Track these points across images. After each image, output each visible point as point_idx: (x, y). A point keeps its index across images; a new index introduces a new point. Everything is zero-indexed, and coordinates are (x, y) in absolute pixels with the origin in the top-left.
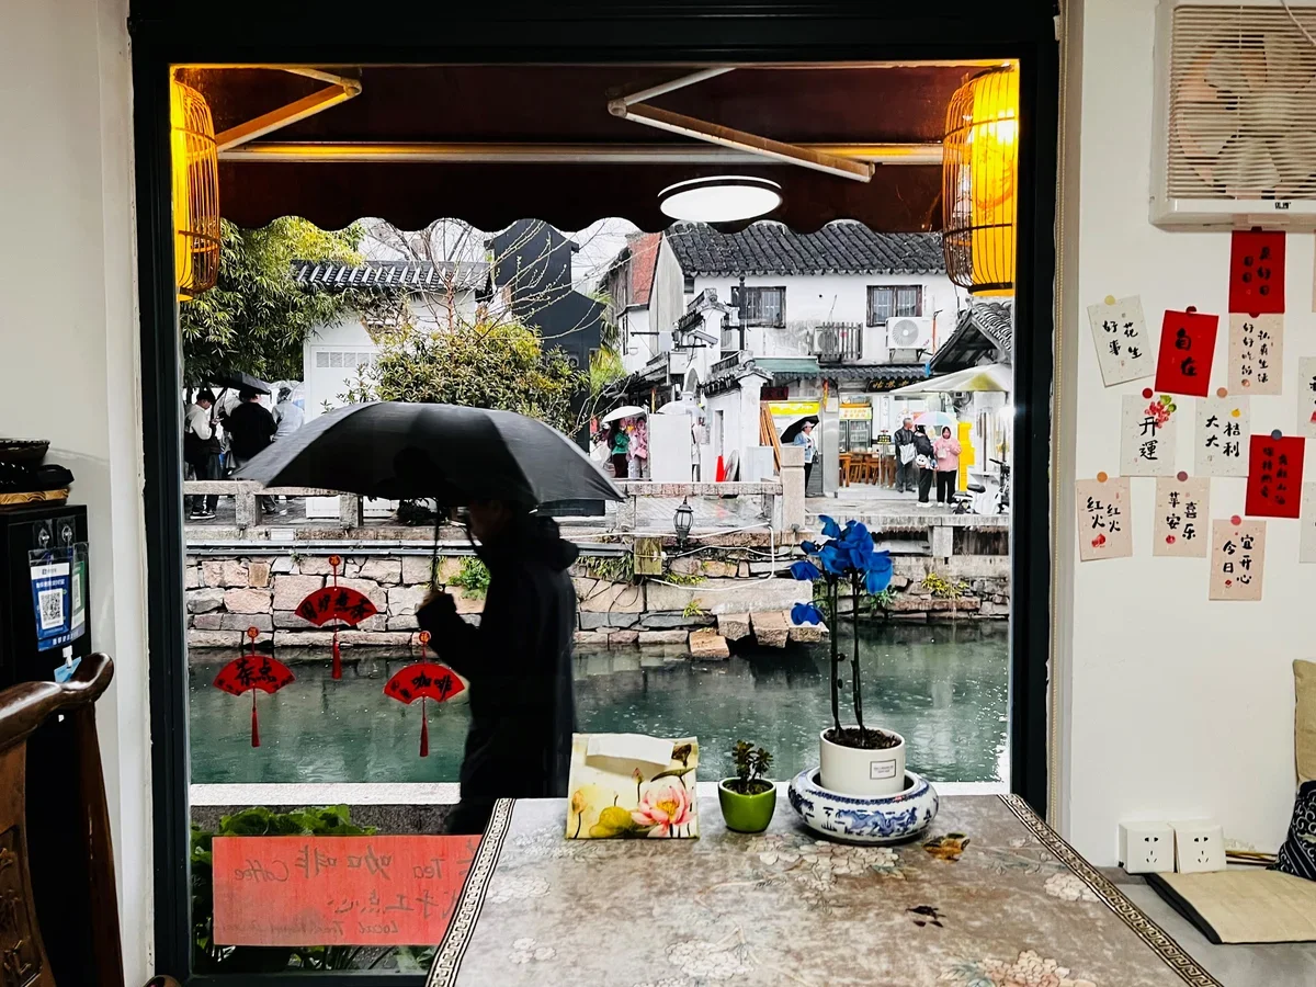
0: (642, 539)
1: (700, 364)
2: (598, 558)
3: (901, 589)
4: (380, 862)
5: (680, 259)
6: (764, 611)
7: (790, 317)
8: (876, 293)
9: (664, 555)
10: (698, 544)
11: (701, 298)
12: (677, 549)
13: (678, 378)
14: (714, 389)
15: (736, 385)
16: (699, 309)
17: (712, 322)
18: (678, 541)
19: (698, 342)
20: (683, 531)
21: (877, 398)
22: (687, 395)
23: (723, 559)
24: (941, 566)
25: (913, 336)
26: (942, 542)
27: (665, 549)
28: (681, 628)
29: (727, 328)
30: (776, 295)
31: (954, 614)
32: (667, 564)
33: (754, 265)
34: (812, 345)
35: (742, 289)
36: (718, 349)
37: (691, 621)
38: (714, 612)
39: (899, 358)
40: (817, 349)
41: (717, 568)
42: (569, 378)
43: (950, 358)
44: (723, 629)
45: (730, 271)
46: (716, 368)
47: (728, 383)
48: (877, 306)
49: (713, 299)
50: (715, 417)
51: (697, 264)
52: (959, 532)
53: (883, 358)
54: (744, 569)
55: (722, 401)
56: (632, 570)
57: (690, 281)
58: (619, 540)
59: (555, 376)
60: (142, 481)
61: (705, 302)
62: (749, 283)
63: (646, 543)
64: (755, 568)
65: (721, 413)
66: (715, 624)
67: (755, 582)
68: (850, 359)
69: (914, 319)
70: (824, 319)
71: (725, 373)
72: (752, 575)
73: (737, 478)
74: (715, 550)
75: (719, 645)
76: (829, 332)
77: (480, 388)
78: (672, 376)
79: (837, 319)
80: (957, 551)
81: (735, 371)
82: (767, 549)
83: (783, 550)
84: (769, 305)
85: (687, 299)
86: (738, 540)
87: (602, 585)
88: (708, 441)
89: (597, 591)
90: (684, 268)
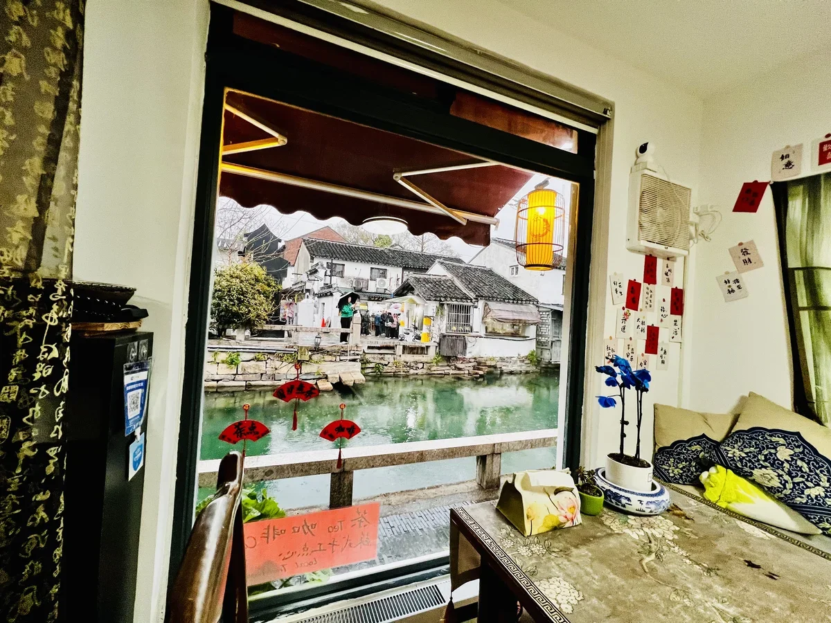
0: (302, 347)
1: (316, 287)
2: (284, 354)
3: (386, 365)
4: (310, 528)
5: (309, 251)
6: (344, 373)
7: (345, 274)
8: (373, 270)
9: (310, 353)
10: (322, 349)
11: (317, 264)
12: (315, 351)
13: (308, 291)
14: (320, 296)
15: (331, 295)
16: (317, 268)
17: (321, 273)
18: (315, 348)
19: (316, 279)
20: (317, 344)
21: (370, 303)
22: (311, 297)
23: (330, 355)
24: (398, 358)
25: (384, 284)
26: (399, 350)
27: (310, 351)
28: (314, 379)
29: (326, 275)
30: (341, 266)
31: (402, 373)
32: (310, 357)
33: (334, 256)
34: (352, 284)
35: (332, 264)
36: (323, 282)
37: (318, 377)
38: (326, 373)
39: (379, 291)
40: (354, 285)
41: (328, 358)
42: (274, 287)
43: (399, 293)
44: (330, 380)
45: (326, 256)
46: (322, 288)
47: (329, 294)
48: (373, 274)
49: (322, 265)
50: (321, 305)
51: (316, 254)
52: (404, 347)
53: (374, 291)
54: (338, 358)
55: (324, 300)
56: (297, 358)
57: (312, 258)
58: (292, 347)
59: (269, 285)
60: (186, 319)
61: (319, 266)
62: (334, 262)
63: (303, 349)
64: (342, 358)
65: (324, 304)
66: (326, 378)
67: (342, 363)
68: (364, 290)
69: (384, 279)
70: (356, 276)
71: (327, 290)
72: (341, 360)
73: (330, 326)
74: (328, 352)
75: (329, 386)
76: (358, 280)
77: (241, 288)
78: (306, 290)
79: (361, 276)
80: (403, 353)
81: (331, 290)
82: (347, 352)
83: (352, 352)
84: (339, 269)
85: (311, 264)
86: (337, 349)
87: (284, 363)
88: (317, 313)
89: (282, 365)
90: (311, 254)
